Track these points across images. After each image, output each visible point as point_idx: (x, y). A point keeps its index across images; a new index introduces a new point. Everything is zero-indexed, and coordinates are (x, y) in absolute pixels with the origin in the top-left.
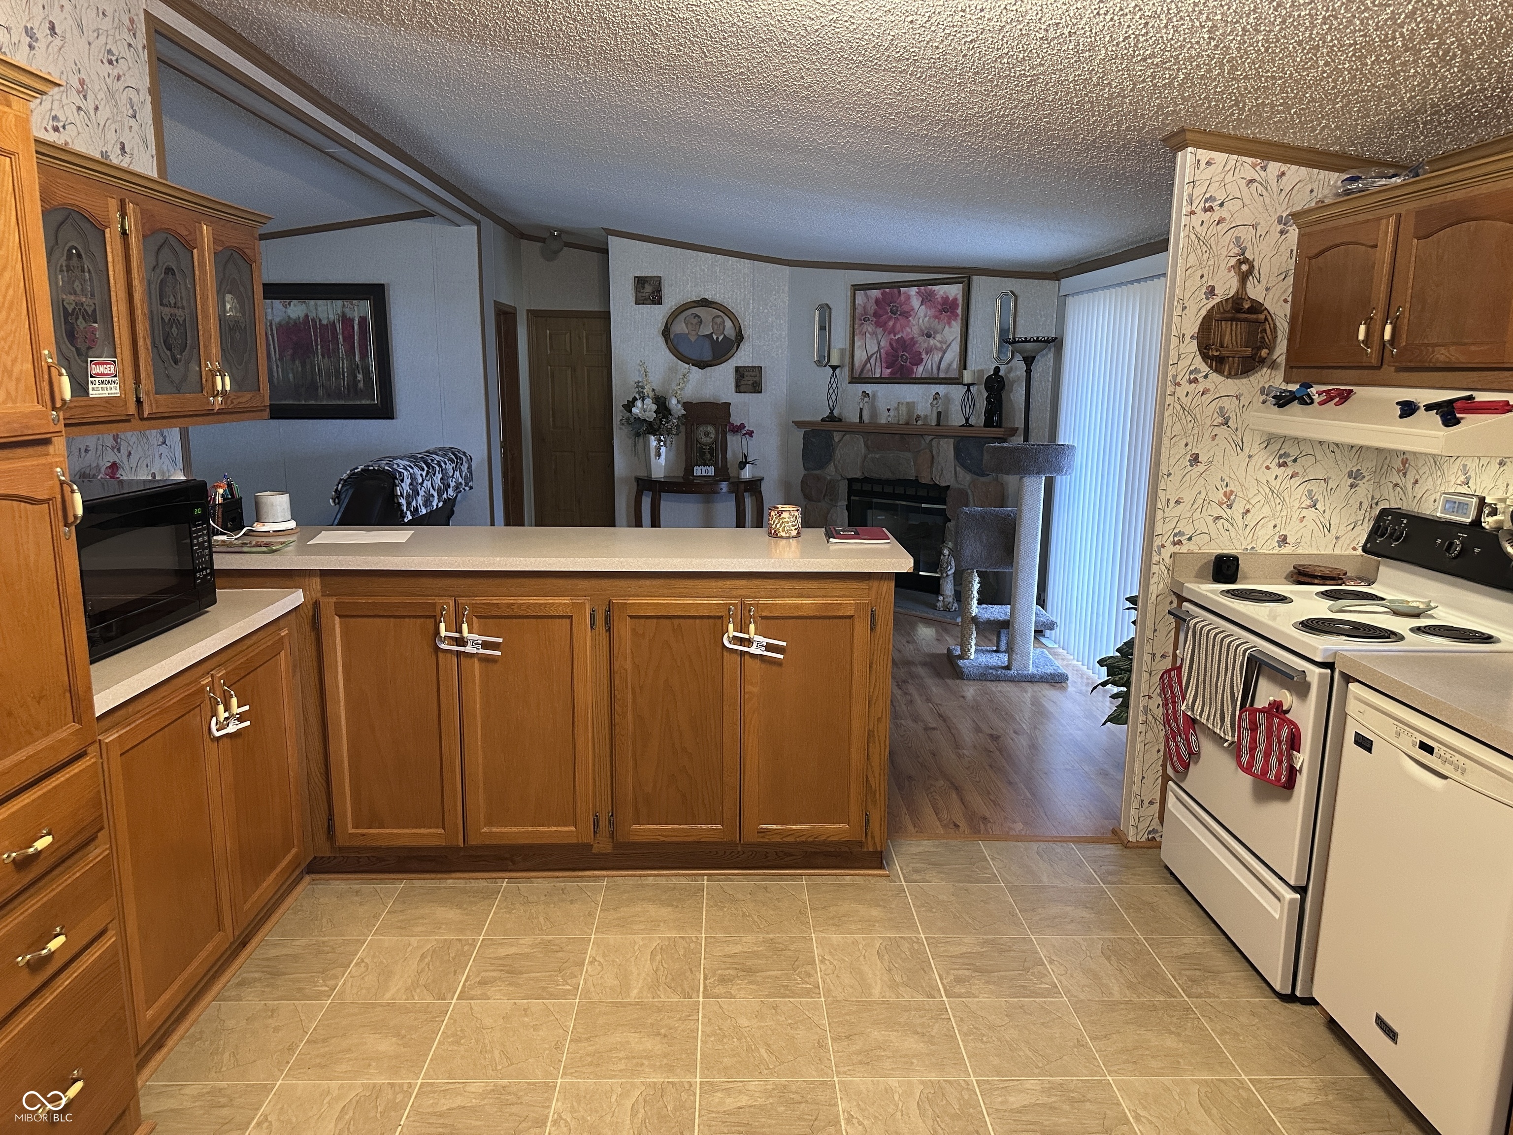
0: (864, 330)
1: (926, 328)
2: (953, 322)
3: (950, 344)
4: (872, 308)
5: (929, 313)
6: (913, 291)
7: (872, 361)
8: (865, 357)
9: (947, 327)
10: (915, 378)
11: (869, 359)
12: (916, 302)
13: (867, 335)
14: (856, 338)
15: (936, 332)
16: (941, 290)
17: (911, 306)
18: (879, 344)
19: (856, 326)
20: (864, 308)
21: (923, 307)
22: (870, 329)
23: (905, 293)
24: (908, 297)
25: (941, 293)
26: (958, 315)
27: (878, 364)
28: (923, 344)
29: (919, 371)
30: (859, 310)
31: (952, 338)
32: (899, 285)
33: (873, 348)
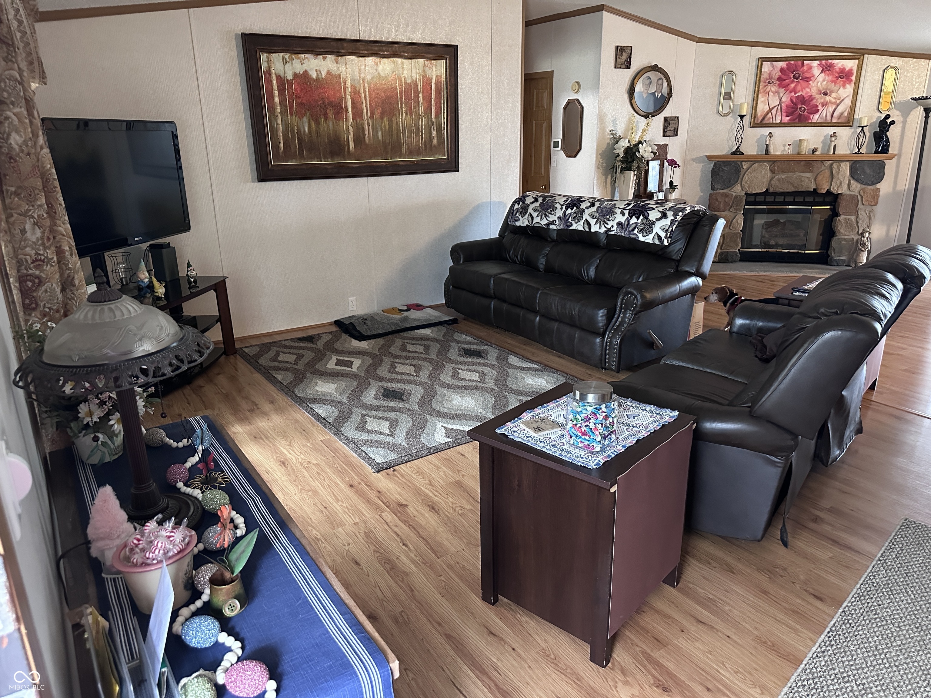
0: (768, 90)
1: (823, 89)
2: (848, 86)
3: (843, 100)
4: (777, 74)
5: (827, 78)
6: (815, 63)
7: (774, 112)
8: (767, 109)
9: (842, 88)
10: (811, 123)
11: (770, 110)
12: (816, 71)
13: (770, 93)
14: (760, 96)
15: (831, 92)
16: (839, 64)
17: (812, 74)
18: (781, 100)
19: (761, 87)
20: (770, 74)
21: (823, 75)
22: (773, 89)
23: (808, 64)
24: (810, 68)
25: (839, 65)
26: (852, 80)
27: (779, 113)
28: (819, 99)
29: (815, 118)
30: (764, 76)
31: (845, 96)
32: (803, 59)
33: (773, 102)
